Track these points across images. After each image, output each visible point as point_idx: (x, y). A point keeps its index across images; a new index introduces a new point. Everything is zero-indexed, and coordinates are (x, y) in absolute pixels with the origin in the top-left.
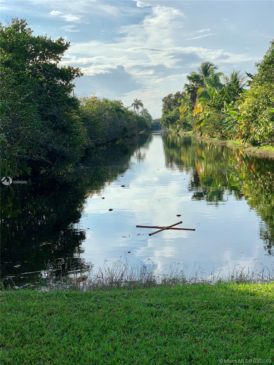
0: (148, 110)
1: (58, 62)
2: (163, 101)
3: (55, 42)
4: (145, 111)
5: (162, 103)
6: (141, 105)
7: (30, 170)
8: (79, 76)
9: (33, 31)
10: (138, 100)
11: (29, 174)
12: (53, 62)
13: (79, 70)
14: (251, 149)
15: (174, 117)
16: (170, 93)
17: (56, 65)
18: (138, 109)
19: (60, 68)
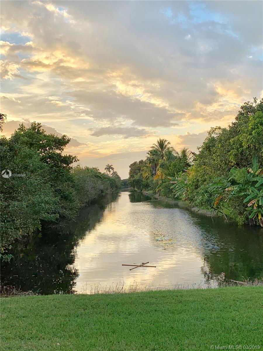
0: (117, 173)
1: (62, 152)
2: (130, 167)
3: (60, 138)
4: (115, 173)
5: (129, 169)
6: (113, 169)
7: (41, 227)
8: (76, 161)
9: (45, 131)
10: (110, 165)
11: (40, 229)
12: (58, 151)
13: (76, 157)
14: (195, 209)
15: (139, 179)
16: (135, 161)
17: (61, 154)
18: (110, 172)
19: (63, 156)
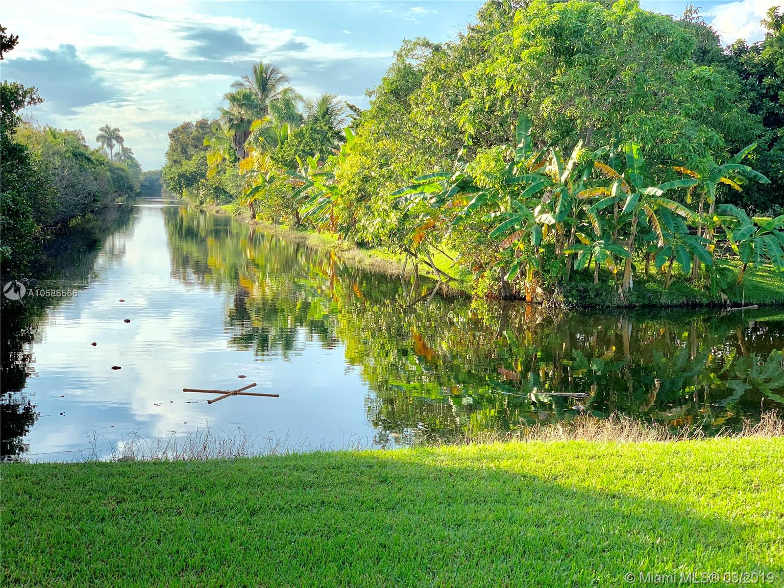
2: (171, 136)
4: (126, 152)
5: (169, 141)
8: (33, 104)
10: (112, 128)
14: (354, 254)
18: (112, 148)
